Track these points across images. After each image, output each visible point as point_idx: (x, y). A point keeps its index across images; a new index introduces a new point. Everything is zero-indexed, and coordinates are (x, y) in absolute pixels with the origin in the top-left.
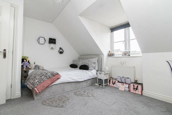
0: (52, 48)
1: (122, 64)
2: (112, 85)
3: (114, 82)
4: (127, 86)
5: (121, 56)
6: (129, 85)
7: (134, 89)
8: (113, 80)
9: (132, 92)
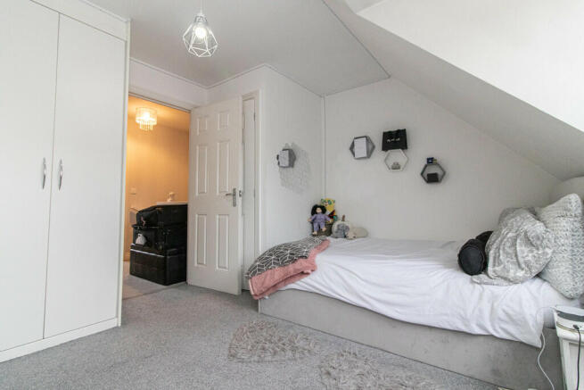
0: (396, 167)
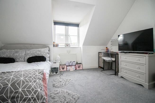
1: (69, 53)
2: (63, 70)
3: (63, 68)
4: (74, 67)
5: (64, 46)
6: (75, 66)
7: (78, 67)
8: (62, 66)
9: (77, 69)
